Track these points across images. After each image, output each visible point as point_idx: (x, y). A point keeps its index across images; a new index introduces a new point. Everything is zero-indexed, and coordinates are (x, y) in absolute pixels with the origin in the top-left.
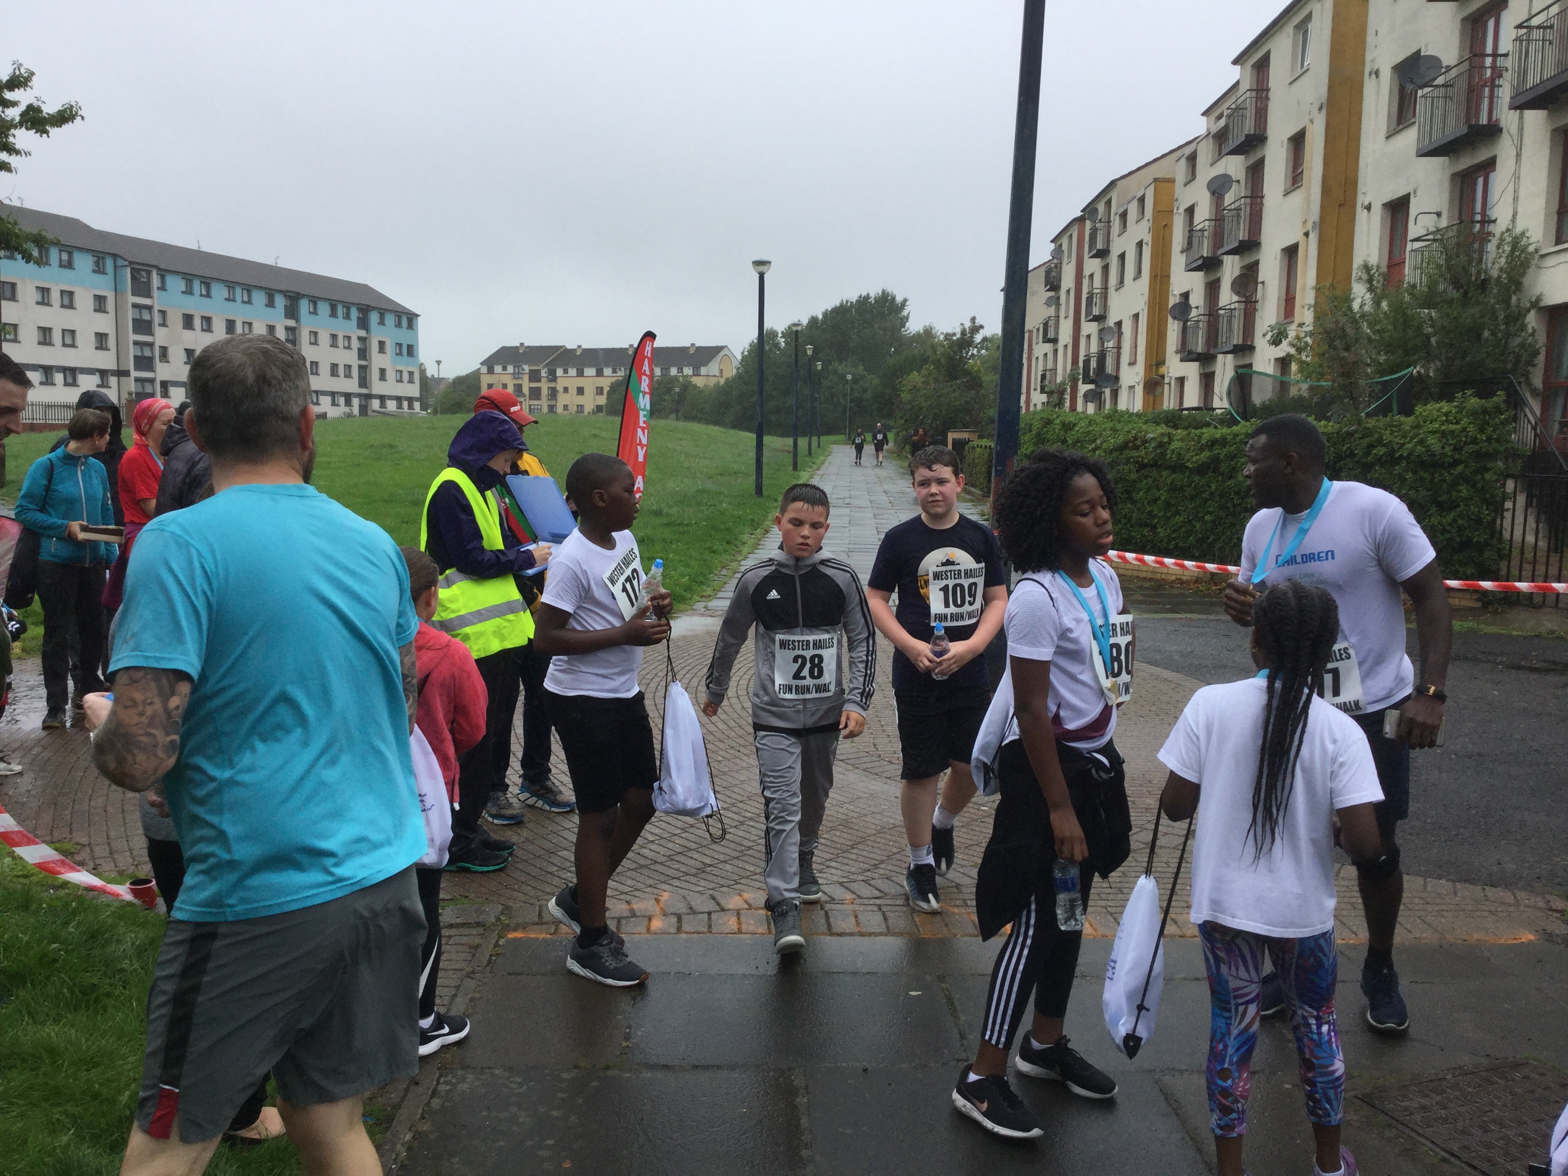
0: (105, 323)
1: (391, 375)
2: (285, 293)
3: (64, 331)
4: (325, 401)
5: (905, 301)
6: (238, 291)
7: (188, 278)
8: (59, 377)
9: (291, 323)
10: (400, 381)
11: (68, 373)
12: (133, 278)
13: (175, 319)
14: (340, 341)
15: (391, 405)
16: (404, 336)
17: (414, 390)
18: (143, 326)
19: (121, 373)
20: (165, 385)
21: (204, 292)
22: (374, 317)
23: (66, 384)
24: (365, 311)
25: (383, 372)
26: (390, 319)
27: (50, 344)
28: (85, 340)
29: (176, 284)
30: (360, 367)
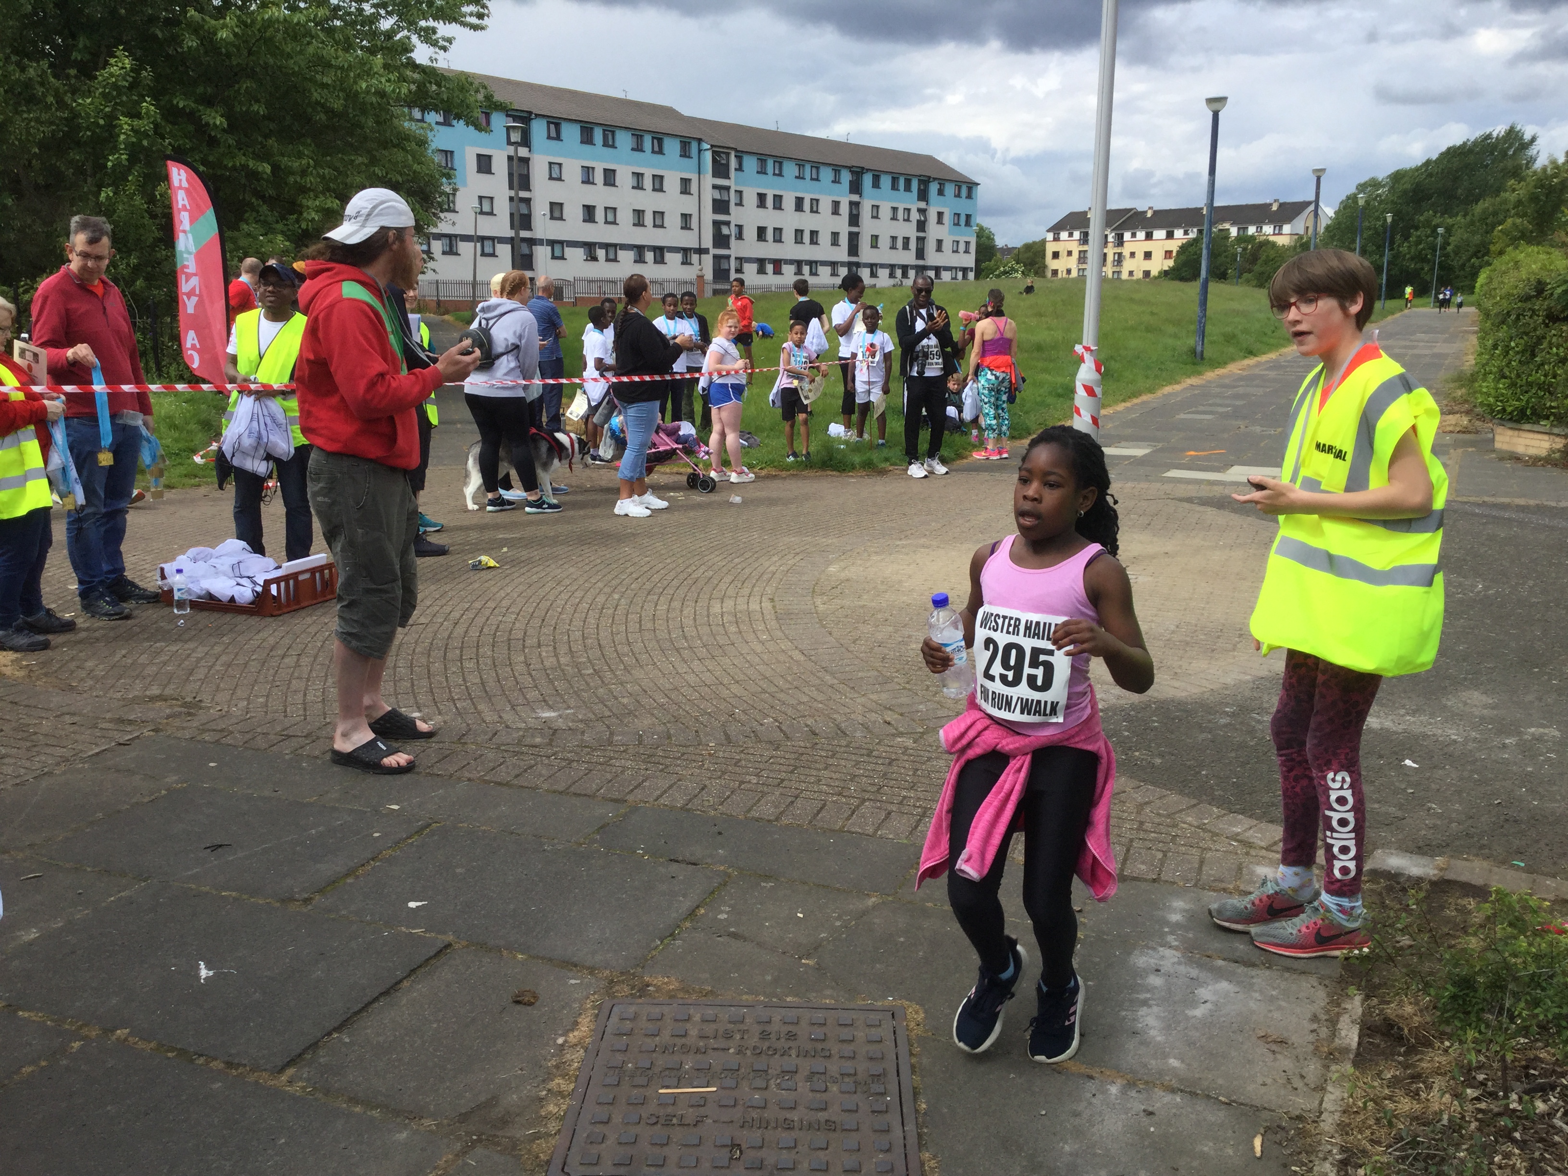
0: (688, 205)
1: (947, 246)
2: (850, 168)
3: (654, 212)
4: (884, 273)
5: (1533, 139)
6: (808, 168)
7: (762, 160)
8: (649, 256)
9: (855, 198)
10: (956, 251)
11: (658, 251)
12: (714, 160)
13: (750, 198)
14: (900, 214)
15: (946, 276)
16: (963, 206)
17: (969, 261)
18: (721, 206)
19: (701, 251)
20: (740, 260)
21: (777, 172)
22: (934, 188)
23: (656, 262)
24: (925, 182)
25: (940, 242)
26: (950, 189)
27: (643, 225)
28: (673, 221)
29: (750, 163)
30: (918, 238)
